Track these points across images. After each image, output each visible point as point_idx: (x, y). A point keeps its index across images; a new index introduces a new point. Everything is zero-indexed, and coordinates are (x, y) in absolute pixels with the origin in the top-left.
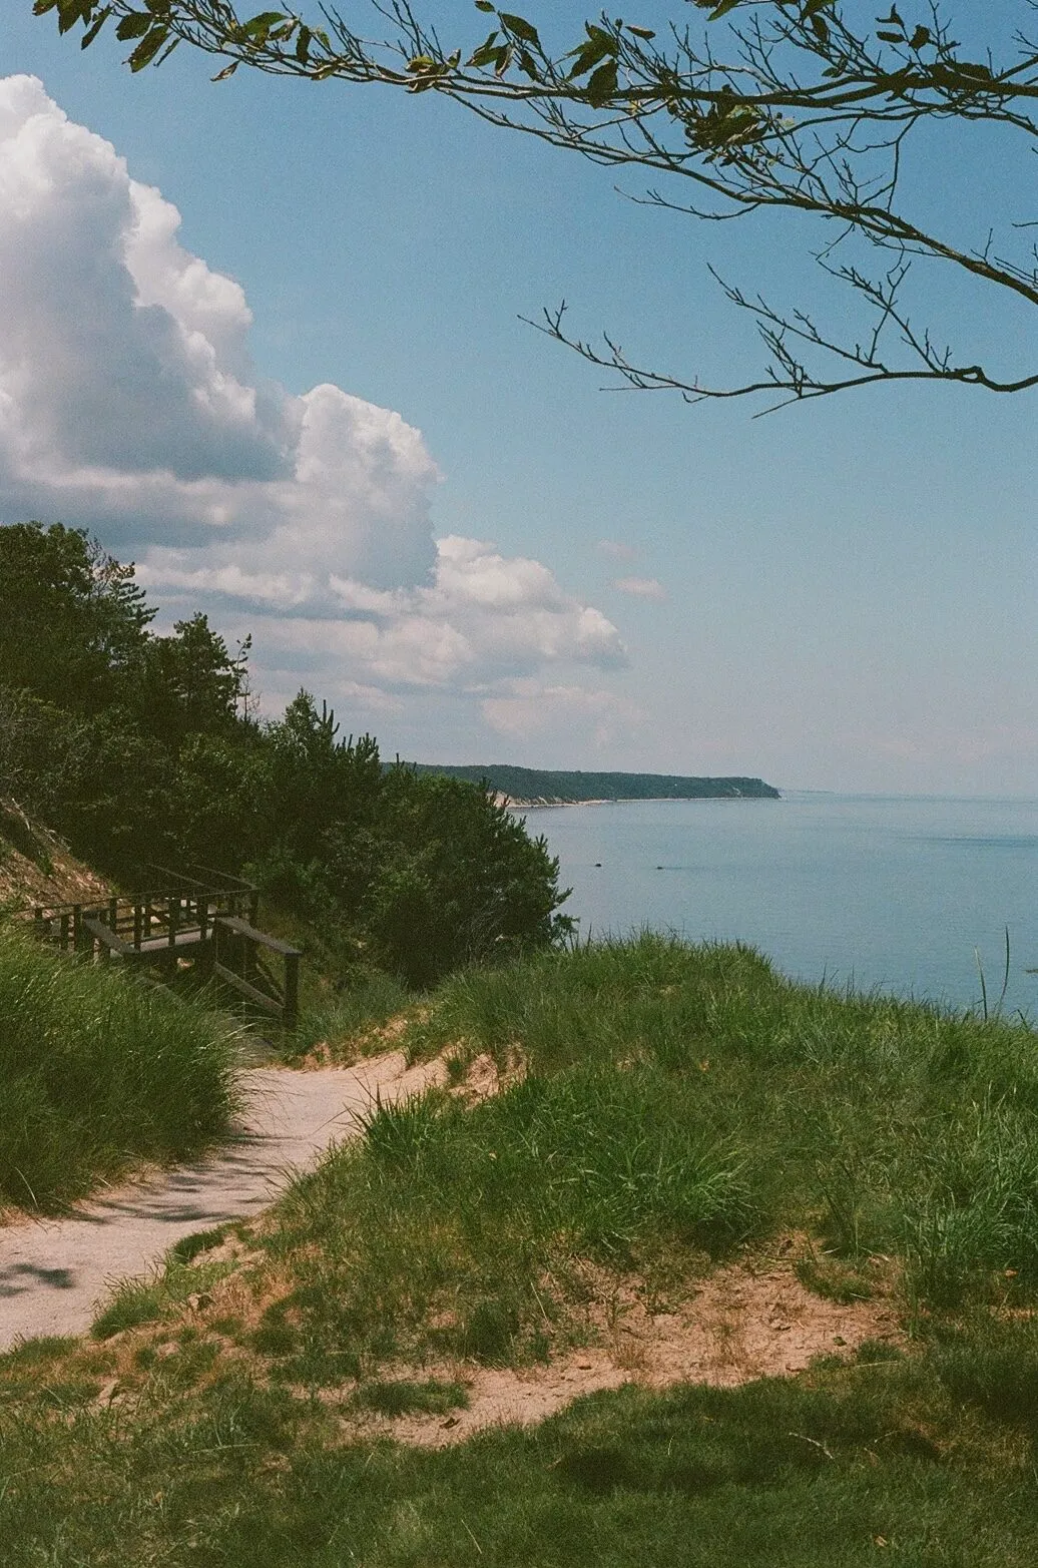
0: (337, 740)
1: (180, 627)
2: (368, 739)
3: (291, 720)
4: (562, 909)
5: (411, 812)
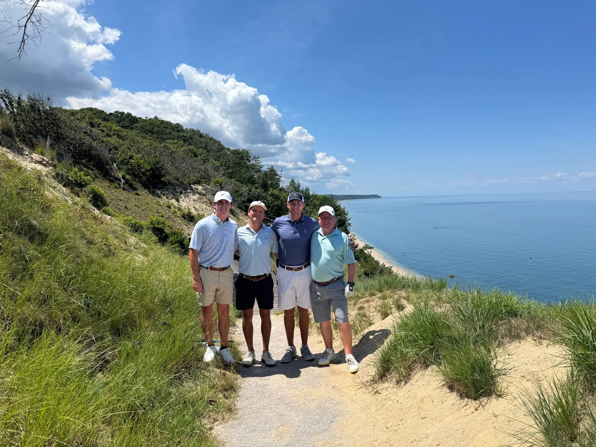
0: (301, 188)
1: (268, 168)
2: (307, 188)
3: (291, 185)
4: (349, 222)
5: (317, 203)
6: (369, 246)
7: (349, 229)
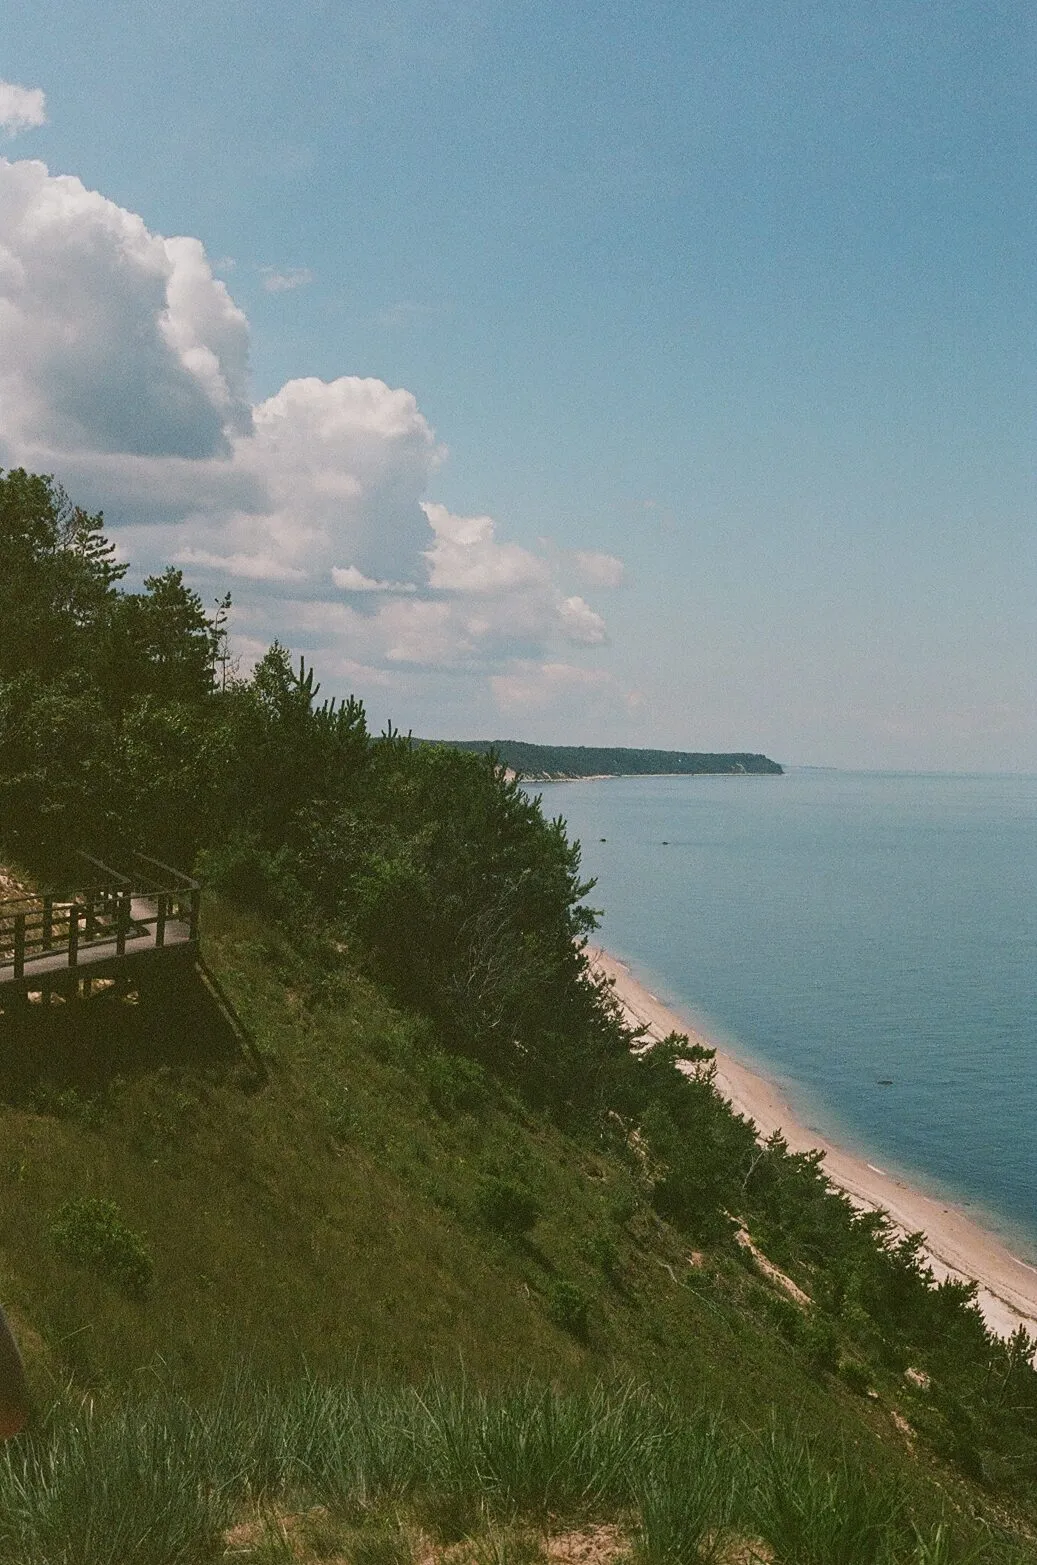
0: (316, 703)
1: (152, 583)
2: (353, 702)
3: (261, 678)
4: (583, 902)
5: (404, 788)
6: (691, 1045)
7: (585, 942)
